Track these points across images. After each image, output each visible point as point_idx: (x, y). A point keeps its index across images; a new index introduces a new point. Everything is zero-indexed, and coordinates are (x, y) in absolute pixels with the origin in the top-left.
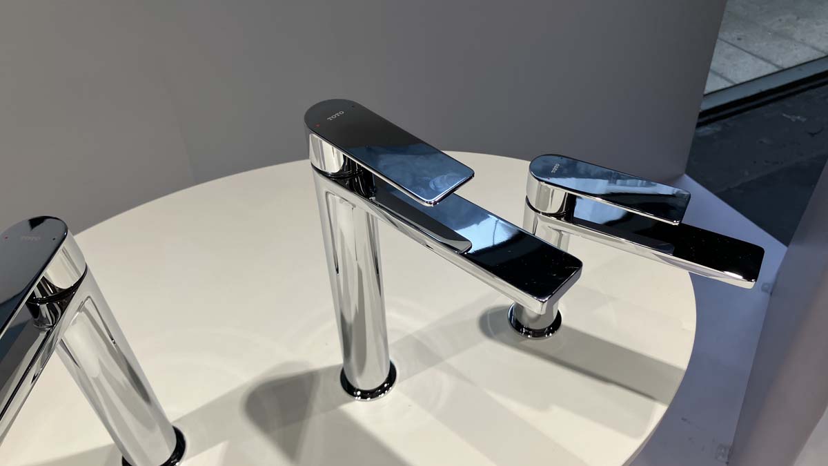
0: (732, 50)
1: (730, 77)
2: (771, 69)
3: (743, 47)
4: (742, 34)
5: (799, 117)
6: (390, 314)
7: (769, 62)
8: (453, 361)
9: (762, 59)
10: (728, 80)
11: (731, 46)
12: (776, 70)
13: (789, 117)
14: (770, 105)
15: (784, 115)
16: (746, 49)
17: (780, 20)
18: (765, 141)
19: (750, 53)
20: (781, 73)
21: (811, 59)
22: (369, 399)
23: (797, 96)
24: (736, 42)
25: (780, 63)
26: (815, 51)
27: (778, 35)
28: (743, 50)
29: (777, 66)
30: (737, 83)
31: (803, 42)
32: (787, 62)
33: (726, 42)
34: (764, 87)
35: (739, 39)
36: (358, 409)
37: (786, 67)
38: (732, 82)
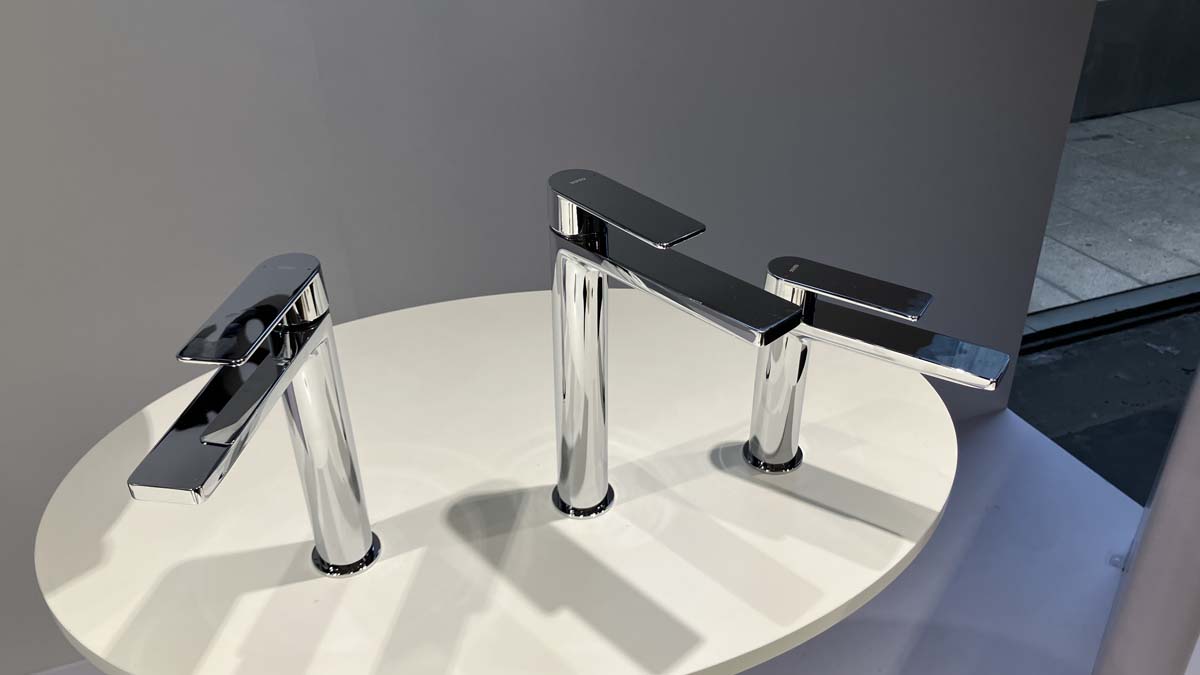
0: (1079, 258)
1: (1073, 291)
2: (1130, 284)
3: (1093, 256)
4: (1094, 239)
5: (1169, 349)
6: (612, 443)
7: (1129, 275)
8: (678, 489)
9: (1119, 271)
10: (1072, 295)
11: (1077, 253)
12: (1139, 286)
13: (1155, 347)
14: (1130, 331)
15: (1149, 344)
16: (1097, 258)
17: (1145, 224)
18: (1122, 376)
19: (1102, 263)
20: (1145, 291)
21: (1188, 274)
22: (582, 516)
23: (1167, 321)
24: (1085, 248)
25: (1143, 277)
26: (1191, 265)
27: (1140, 242)
28: (1093, 259)
29: (1140, 282)
30: (1084, 299)
31: (1175, 254)
32: (1151, 276)
33: (1070, 247)
34: (1121, 306)
35: (1088, 245)
36: (570, 525)
37: (1152, 282)
38: (1077, 298)
